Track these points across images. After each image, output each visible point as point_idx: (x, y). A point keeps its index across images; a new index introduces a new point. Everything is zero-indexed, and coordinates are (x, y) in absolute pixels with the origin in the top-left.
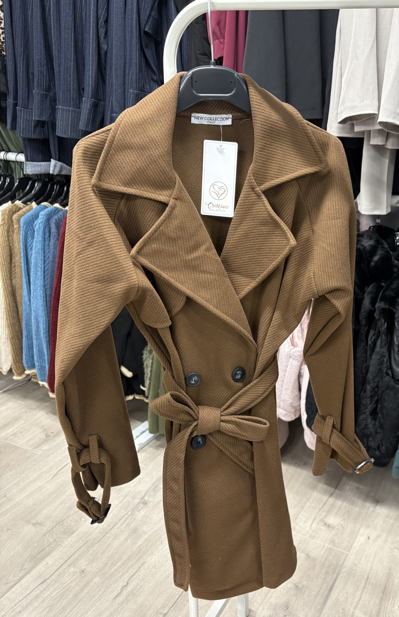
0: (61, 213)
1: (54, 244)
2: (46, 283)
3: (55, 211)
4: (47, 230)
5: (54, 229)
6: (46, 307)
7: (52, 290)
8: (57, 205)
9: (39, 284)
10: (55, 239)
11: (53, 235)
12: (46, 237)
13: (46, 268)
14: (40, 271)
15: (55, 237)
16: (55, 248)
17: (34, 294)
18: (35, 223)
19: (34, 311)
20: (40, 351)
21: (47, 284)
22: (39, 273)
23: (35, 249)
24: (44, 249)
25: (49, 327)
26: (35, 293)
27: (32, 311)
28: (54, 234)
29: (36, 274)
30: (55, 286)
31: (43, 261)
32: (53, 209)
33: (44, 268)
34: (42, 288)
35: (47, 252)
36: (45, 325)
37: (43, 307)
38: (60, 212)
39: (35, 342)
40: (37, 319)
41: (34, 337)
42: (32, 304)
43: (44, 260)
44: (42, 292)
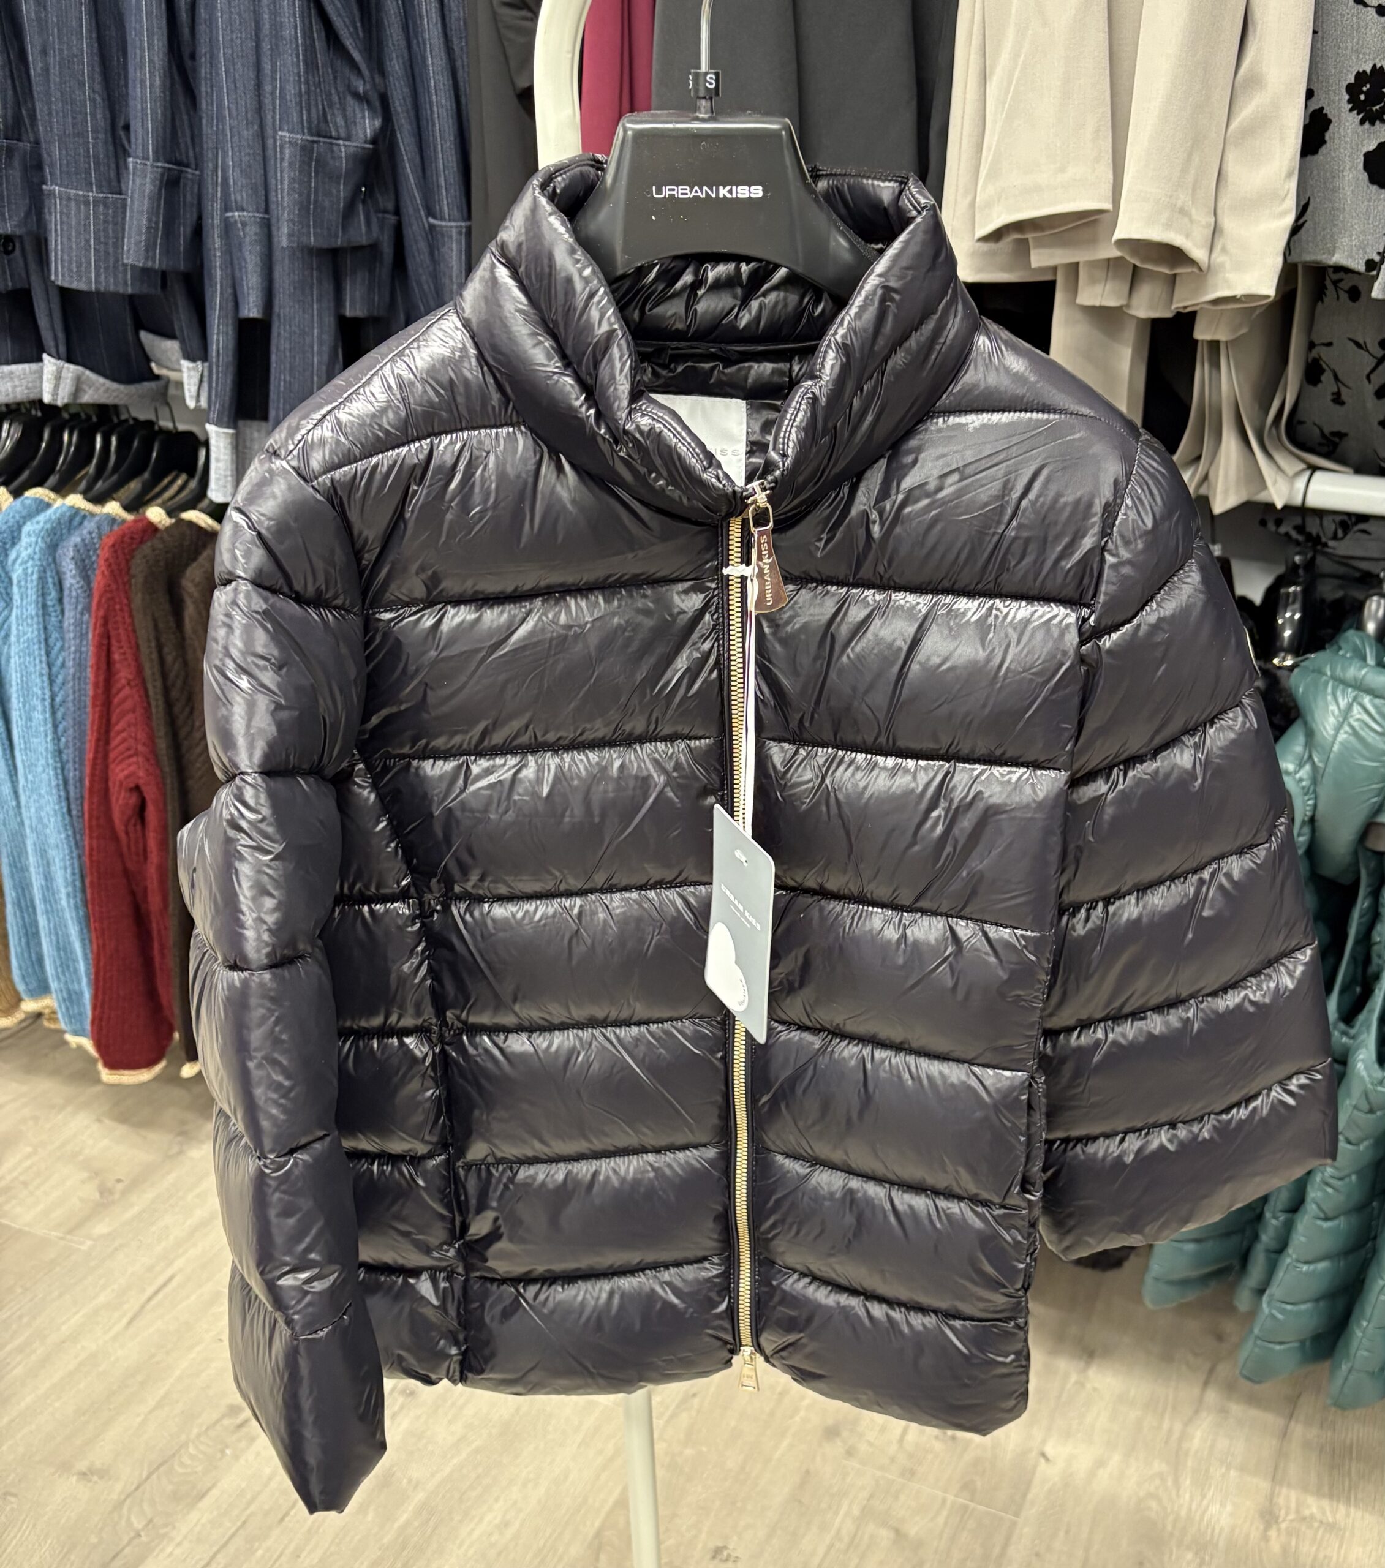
0: (90, 525)
1: (78, 624)
2: (62, 745)
3: (71, 519)
4: (50, 580)
5: (74, 577)
6: (67, 817)
7: (81, 764)
8: (76, 500)
9: (42, 749)
10: (80, 607)
11: (70, 595)
12: (49, 603)
13: (58, 699)
14: (40, 708)
15: (77, 602)
16: (82, 636)
17: (26, 779)
18: (12, 555)
19: (31, 827)
20: (62, 948)
21: (67, 746)
22: (38, 716)
23: (18, 641)
24: (46, 640)
25: (82, 877)
26: (30, 777)
27: (28, 831)
28: (74, 594)
29: (30, 719)
30: (91, 756)
31: (45, 678)
32: (63, 515)
33: (53, 699)
34: (51, 761)
35: (56, 649)
36: (69, 871)
37: (59, 818)
38: (86, 523)
39: (42, 921)
40: (43, 853)
41: (40, 906)
42: (23, 810)
43: (50, 675)
44: (52, 773)
